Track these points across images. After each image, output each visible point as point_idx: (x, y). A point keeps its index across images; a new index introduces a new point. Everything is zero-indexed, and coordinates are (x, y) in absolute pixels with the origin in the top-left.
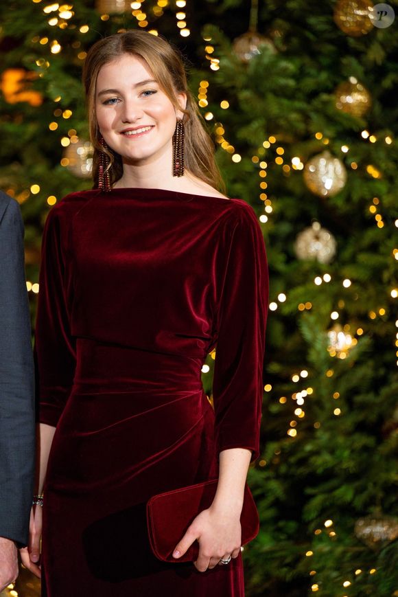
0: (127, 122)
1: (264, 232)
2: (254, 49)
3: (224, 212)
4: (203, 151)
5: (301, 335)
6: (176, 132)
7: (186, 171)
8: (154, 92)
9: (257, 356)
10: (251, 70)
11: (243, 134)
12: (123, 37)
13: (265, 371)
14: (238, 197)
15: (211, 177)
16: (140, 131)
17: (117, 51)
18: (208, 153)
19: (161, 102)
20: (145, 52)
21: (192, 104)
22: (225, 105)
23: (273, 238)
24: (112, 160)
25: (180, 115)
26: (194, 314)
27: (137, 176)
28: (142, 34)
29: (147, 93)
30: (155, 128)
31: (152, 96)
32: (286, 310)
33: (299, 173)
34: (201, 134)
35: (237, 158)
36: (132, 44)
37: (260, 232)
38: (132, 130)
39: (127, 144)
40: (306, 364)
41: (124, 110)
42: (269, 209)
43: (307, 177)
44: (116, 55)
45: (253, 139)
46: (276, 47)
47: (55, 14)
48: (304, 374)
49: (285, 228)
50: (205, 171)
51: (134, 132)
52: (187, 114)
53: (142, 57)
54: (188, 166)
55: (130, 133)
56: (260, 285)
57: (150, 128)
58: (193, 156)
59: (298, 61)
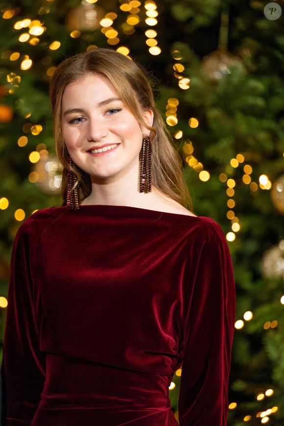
0: (92, 141)
1: (231, 250)
2: (224, 68)
3: (192, 230)
4: (171, 167)
5: (266, 353)
6: (142, 149)
7: (153, 188)
8: (119, 110)
9: (223, 374)
10: (220, 89)
11: (211, 152)
12: (87, 56)
13: (230, 388)
14: (206, 214)
15: (179, 193)
16: (105, 149)
17: (82, 70)
18: (176, 169)
19: (126, 120)
20: (109, 71)
21: (159, 121)
22: (194, 123)
23: (240, 256)
24: (79, 179)
25: (147, 132)
26: (162, 331)
27: (105, 194)
28: (107, 53)
29: (112, 111)
30: (121, 146)
31: (117, 114)
32: (252, 329)
33: (267, 193)
34: (168, 151)
35: (205, 176)
36: (96, 64)
37: (227, 250)
38: (97, 148)
39: (94, 162)
40: (271, 383)
41: (89, 128)
42: (236, 227)
43: (275, 196)
44: (81, 74)
45: (221, 158)
46: (246, 67)
47: (26, 30)
48: (269, 392)
49: (252, 246)
50: (172, 187)
51: (100, 150)
52: (154, 131)
53: (106, 76)
54: (156, 183)
55: (96, 151)
56: (226, 303)
57: (115, 146)
58: (161, 172)
59: (267, 80)
